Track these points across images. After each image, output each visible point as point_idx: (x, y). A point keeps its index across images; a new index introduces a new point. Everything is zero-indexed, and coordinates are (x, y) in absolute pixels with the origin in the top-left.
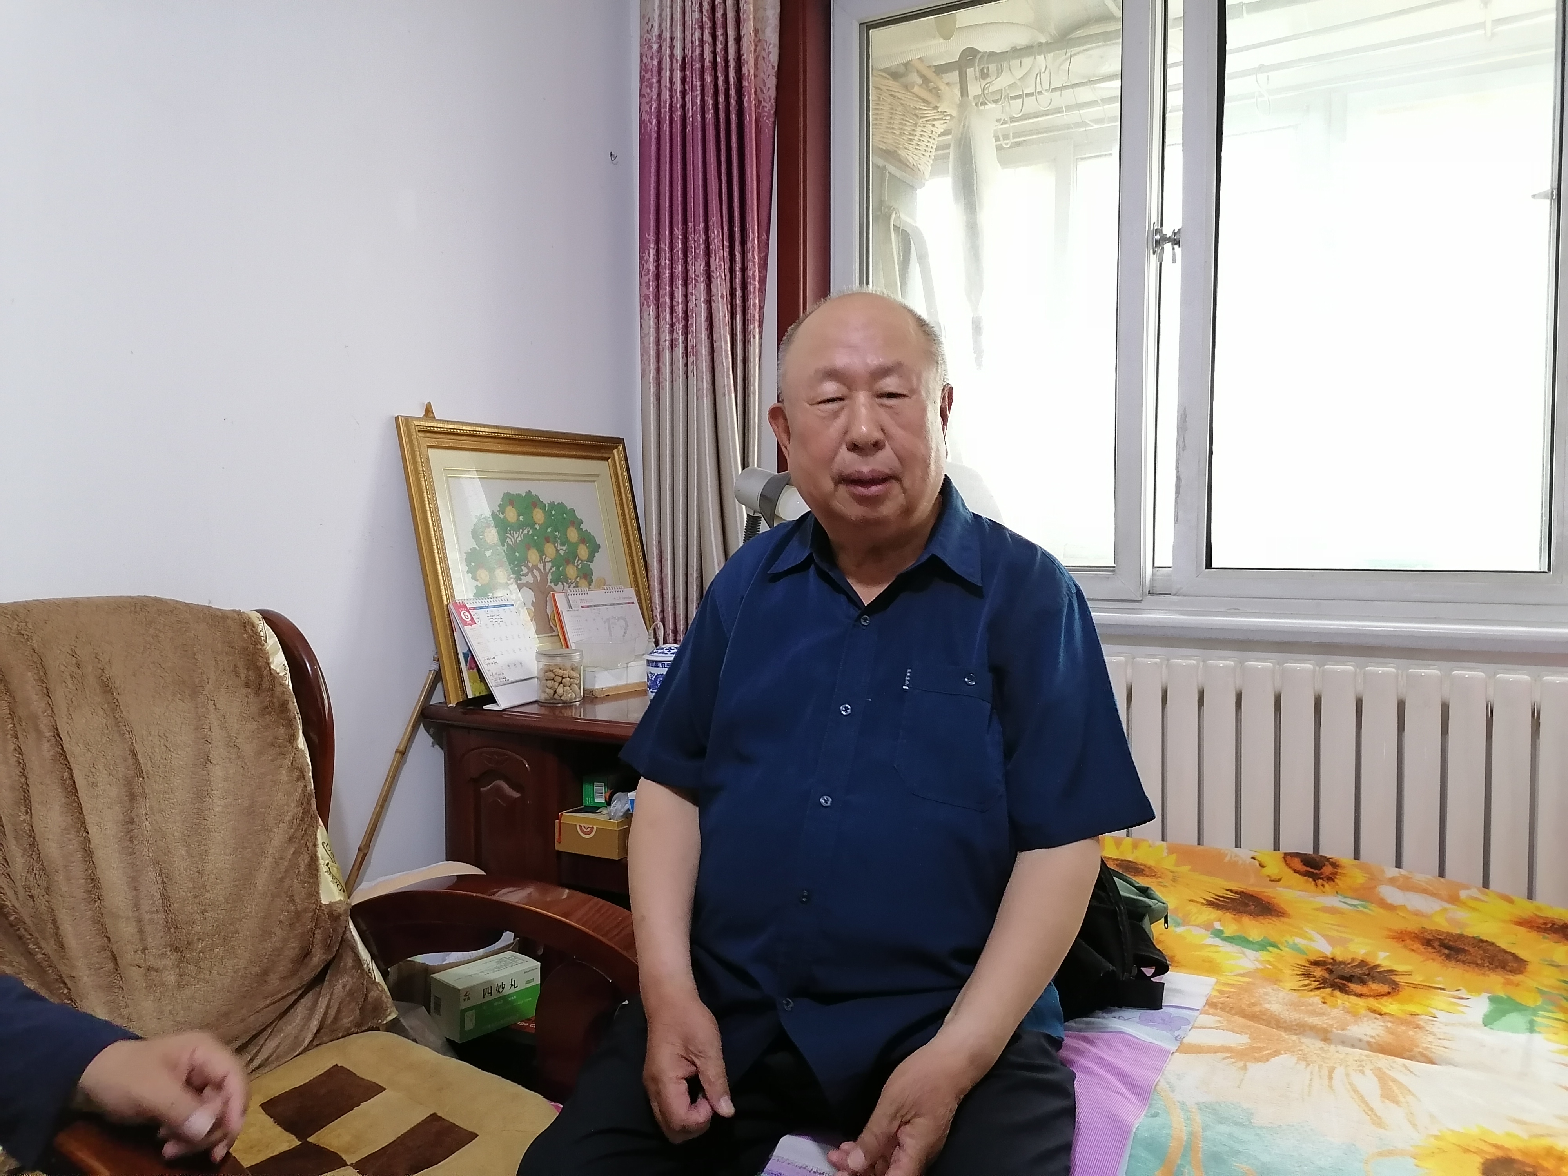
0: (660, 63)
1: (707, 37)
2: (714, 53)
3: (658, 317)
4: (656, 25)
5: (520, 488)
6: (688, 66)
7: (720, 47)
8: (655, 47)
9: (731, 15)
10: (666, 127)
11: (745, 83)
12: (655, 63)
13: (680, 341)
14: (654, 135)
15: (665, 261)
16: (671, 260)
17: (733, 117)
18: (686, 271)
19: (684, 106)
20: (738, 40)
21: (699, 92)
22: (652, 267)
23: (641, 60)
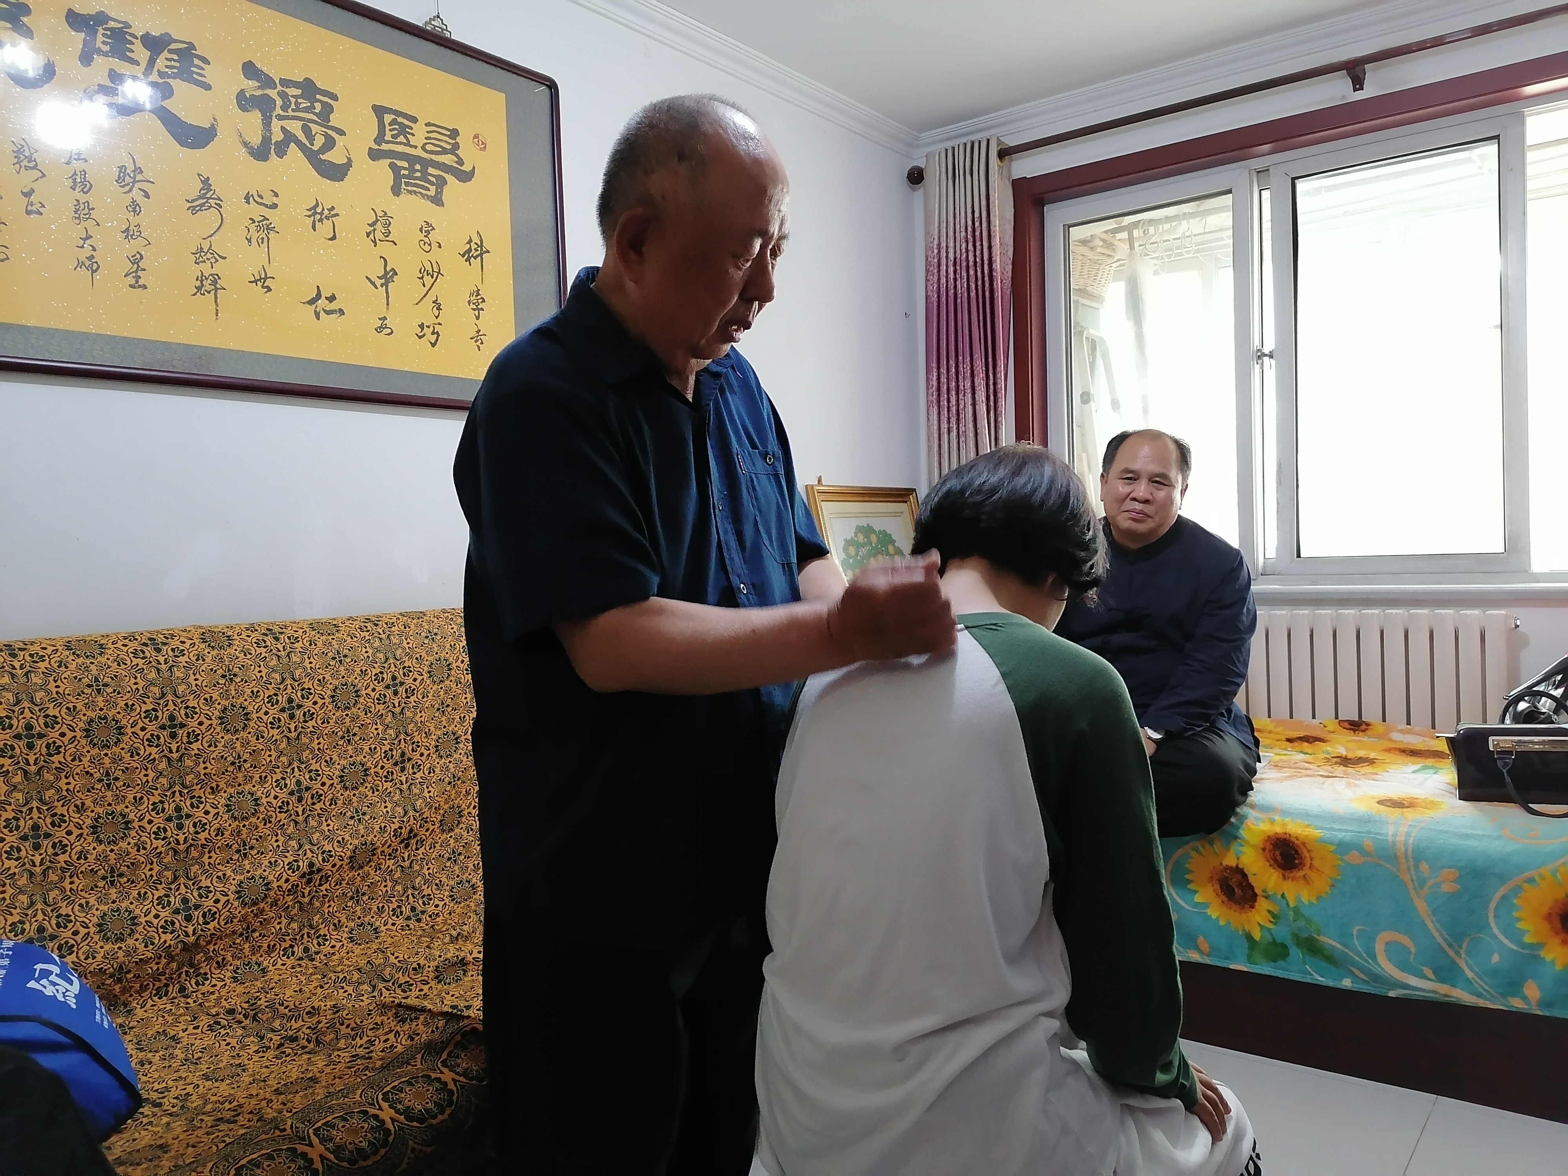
0: (939, 261)
1: (971, 247)
2: (975, 256)
3: (939, 413)
4: (936, 238)
5: (864, 522)
6: (958, 264)
7: (978, 253)
8: (936, 251)
9: (985, 234)
10: (943, 299)
11: (994, 274)
12: (936, 260)
13: (955, 428)
14: (935, 304)
15: (944, 380)
16: (948, 379)
17: (987, 293)
18: (958, 386)
19: (955, 287)
20: (990, 247)
21: (965, 280)
22: (935, 383)
23: (927, 259)
